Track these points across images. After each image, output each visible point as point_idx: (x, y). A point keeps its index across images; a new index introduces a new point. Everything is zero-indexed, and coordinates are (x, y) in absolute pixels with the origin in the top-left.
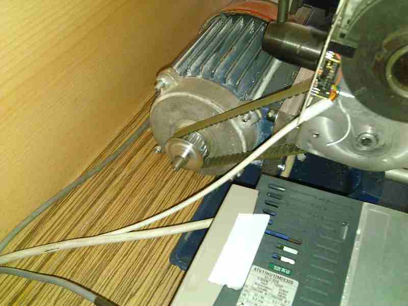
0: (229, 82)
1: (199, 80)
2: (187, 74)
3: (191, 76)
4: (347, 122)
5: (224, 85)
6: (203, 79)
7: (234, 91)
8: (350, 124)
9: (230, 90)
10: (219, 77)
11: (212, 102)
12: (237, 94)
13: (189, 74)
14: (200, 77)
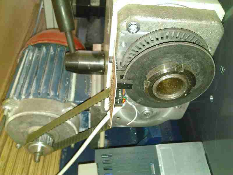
0: (52, 93)
1: (31, 100)
2: (21, 98)
3: (25, 98)
4: (134, 109)
5: (49, 97)
6: (34, 98)
7: (57, 99)
8: (136, 110)
9: (54, 99)
10: (44, 92)
11: (46, 112)
12: (59, 99)
13: (23, 97)
14: (31, 97)
